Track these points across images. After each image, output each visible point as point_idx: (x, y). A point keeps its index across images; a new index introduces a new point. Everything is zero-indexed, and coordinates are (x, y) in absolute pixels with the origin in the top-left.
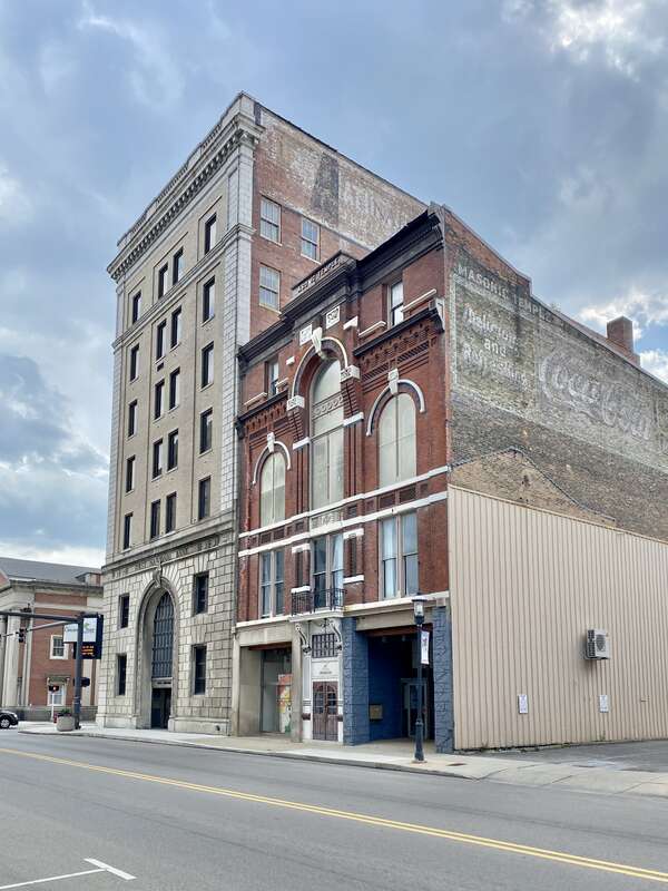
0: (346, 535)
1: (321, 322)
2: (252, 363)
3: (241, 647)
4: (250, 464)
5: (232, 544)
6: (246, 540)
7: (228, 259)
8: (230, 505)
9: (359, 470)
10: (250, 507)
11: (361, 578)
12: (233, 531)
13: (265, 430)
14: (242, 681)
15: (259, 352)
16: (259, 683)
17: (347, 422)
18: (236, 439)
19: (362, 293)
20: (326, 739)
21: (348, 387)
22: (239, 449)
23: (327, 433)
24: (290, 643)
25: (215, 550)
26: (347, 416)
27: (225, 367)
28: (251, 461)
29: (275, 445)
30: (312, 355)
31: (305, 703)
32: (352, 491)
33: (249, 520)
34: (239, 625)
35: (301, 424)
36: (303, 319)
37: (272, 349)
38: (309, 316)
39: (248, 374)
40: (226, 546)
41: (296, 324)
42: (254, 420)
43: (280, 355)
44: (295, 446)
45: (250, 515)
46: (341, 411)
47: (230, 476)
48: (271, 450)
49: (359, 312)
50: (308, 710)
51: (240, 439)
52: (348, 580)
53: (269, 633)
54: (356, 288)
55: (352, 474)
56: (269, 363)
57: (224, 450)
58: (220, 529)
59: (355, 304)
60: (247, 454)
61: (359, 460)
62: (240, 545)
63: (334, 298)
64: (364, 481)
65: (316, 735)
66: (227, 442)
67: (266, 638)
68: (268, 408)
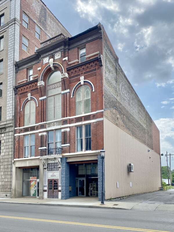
0: (63, 130)
1: (53, 57)
2: (20, 68)
3: (16, 167)
4: (20, 104)
5: (12, 131)
6: (18, 130)
7: (10, 30)
8: (11, 117)
9: (68, 109)
10: (19, 119)
11: (69, 145)
12: (12, 127)
13: (27, 92)
14: (17, 179)
15: (24, 65)
16: (22, 180)
17: (63, 92)
18: (14, 94)
19: (69, 50)
20: (53, 198)
21: (64, 80)
22: (15, 98)
23: (54, 95)
24: (39, 166)
25: (5, 133)
26: (63, 90)
27: (9, 68)
28: (20, 102)
29: (31, 98)
30: (49, 67)
31: (45, 186)
32: (65, 116)
33: (19, 123)
34: (15, 160)
35: (43, 91)
36: (45, 55)
37: (30, 64)
38: (47, 54)
39: (19, 72)
40: (9, 132)
41: (42, 56)
42: (22, 88)
43: (34, 67)
44: (40, 99)
45: (19, 121)
46: (60, 89)
47: (11, 107)
48: (29, 99)
49: (68, 55)
50: (46, 188)
51: (15, 94)
52: (63, 145)
53: (29, 163)
54: (67, 47)
55: (65, 110)
56: (28, 69)
57: (8, 98)
58: (7, 126)
59: (67, 53)
60: (18, 100)
61: (68, 105)
62: (15, 132)
63: (58, 49)
64: (70, 112)
65: (49, 196)
66: (10, 95)
67: (27, 164)
68: (28, 84)
